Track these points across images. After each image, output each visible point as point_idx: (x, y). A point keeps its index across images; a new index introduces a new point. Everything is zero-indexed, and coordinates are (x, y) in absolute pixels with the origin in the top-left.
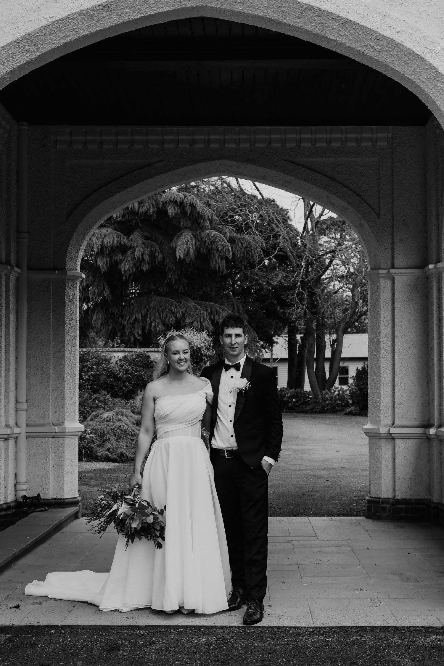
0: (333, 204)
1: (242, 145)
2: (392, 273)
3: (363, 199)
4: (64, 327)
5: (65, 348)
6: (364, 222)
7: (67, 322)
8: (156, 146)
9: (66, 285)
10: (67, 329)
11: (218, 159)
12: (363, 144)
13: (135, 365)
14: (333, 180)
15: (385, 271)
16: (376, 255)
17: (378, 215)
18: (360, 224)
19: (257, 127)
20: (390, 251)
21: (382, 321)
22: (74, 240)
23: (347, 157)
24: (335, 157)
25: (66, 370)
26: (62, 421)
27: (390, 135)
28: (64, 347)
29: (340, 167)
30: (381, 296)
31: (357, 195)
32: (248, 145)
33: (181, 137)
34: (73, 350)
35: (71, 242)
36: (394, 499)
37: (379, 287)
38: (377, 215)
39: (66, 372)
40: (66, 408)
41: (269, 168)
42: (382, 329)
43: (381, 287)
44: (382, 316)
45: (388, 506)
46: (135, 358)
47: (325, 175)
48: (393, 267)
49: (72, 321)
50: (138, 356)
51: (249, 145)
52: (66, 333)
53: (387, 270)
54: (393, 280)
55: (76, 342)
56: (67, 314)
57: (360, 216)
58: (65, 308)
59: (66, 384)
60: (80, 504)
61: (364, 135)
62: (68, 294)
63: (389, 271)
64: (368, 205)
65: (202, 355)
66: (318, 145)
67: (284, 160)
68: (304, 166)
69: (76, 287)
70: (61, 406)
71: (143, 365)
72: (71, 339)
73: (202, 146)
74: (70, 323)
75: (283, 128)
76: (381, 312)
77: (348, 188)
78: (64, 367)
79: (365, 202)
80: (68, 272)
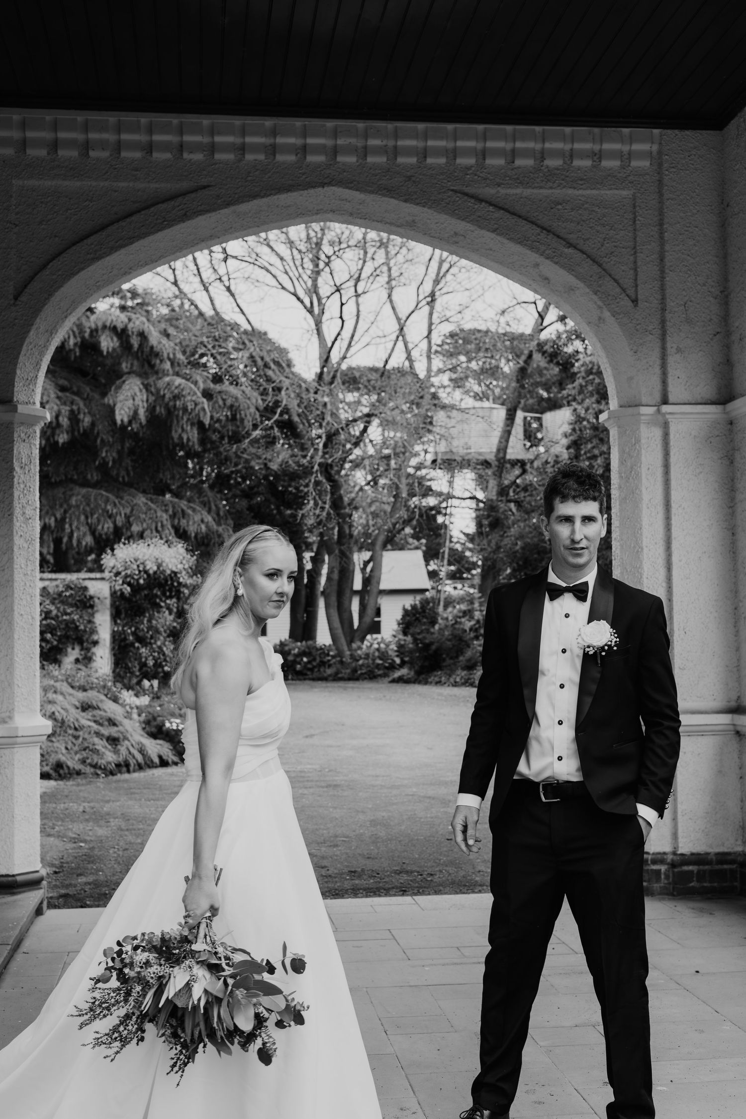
0: (547, 279)
1: (370, 159)
2: (664, 415)
3: (604, 270)
4: (11, 521)
5: (13, 563)
6: (607, 314)
7: (17, 511)
8: (198, 157)
9: (16, 435)
10: (18, 524)
11: (323, 185)
12: (605, 163)
13: (62, 602)
14: (549, 231)
15: (651, 410)
16: (631, 379)
17: (635, 301)
18: (600, 318)
19: (399, 124)
20: (657, 370)
21: (644, 506)
22: (31, 343)
23: (575, 188)
24: (551, 188)
25: (15, 608)
26: (8, 714)
27: (655, 148)
28: (11, 560)
29: (560, 207)
30: (643, 459)
31: (594, 261)
32: (381, 160)
33: (248, 140)
34: (30, 568)
35: (24, 348)
36: (674, 853)
37: (638, 441)
38: (633, 301)
39: (16, 613)
40: (16, 687)
41: (424, 206)
42: (645, 522)
43: (643, 441)
44: (646, 496)
45: (663, 868)
46: (62, 592)
47: (532, 223)
48: (665, 402)
49: (28, 508)
50: (68, 587)
51: (384, 159)
52: (15, 533)
53: (655, 408)
54: (666, 426)
55: (34, 551)
56: (16, 494)
57: (600, 303)
58: (13, 482)
59: (16, 636)
60: (44, 883)
61: (606, 146)
62: (20, 453)
63: (659, 411)
64: (616, 281)
65: (180, 584)
66: (519, 162)
67: (452, 190)
68: (491, 204)
69: (34, 438)
70: (6, 683)
71: (76, 604)
72: (26, 545)
73: (291, 158)
74: (24, 513)
75: (450, 127)
76: (644, 490)
77: (575, 248)
78: (13, 602)
79: (610, 275)
80: (20, 408)
